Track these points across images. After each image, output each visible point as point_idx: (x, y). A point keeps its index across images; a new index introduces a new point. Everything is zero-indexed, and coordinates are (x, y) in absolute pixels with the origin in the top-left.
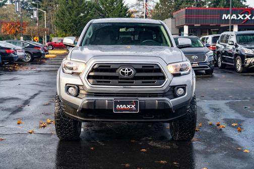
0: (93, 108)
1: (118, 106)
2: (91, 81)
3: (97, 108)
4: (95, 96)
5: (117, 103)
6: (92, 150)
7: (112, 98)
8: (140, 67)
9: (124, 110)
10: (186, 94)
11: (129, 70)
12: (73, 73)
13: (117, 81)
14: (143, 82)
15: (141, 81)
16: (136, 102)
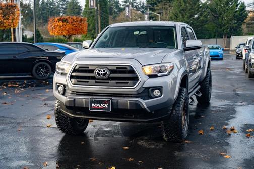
0: (73, 105)
1: (93, 104)
2: (73, 80)
3: (76, 105)
4: (77, 94)
5: (92, 102)
6: (83, 145)
7: (89, 97)
8: (114, 68)
9: (98, 108)
10: (163, 96)
11: (104, 71)
12: (62, 74)
13: (94, 81)
14: (117, 83)
15: (115, 82)
16: (109, 102)
